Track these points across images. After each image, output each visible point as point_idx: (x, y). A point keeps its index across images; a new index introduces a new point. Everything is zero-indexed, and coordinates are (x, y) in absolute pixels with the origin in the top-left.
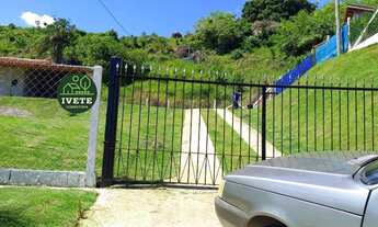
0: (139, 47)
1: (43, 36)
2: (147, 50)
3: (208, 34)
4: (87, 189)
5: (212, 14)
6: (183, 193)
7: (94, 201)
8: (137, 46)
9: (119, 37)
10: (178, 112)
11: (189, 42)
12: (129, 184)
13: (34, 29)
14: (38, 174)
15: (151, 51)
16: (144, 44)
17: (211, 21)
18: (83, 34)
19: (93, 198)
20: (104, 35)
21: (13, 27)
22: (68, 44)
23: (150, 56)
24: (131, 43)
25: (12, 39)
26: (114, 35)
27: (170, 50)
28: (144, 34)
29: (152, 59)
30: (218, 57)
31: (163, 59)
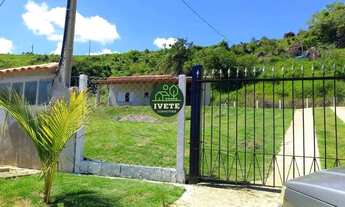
0: (249, 53)
1: (168, 55)
2: (257, 54)
3: (324, 28)
4: (178, 185)
5: (328, 7)
6: (268, 196)
7: (180, 196)
8: (247, 52)
9: (230, 46)
10: (288, 112)
11: (302, 40)
12: (214, 182)
13: (162, 50)
14: (140, 168)
15: (262, 54)
16: (253, 49)
17: (327, 14)
18: (199, 48)
19: (180, 192)
20: (216, 47)
21: (147, 52)
22: (186, 59)
23: (260, 59)
24: (241, 49)
25: (147, 61)
26: (225, 45)
27: (282, 51)
28: (254, 39)
29: (262, 62)
30: (338, 51)
31: (273, 61)
